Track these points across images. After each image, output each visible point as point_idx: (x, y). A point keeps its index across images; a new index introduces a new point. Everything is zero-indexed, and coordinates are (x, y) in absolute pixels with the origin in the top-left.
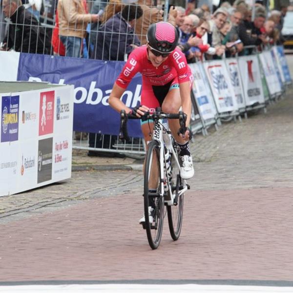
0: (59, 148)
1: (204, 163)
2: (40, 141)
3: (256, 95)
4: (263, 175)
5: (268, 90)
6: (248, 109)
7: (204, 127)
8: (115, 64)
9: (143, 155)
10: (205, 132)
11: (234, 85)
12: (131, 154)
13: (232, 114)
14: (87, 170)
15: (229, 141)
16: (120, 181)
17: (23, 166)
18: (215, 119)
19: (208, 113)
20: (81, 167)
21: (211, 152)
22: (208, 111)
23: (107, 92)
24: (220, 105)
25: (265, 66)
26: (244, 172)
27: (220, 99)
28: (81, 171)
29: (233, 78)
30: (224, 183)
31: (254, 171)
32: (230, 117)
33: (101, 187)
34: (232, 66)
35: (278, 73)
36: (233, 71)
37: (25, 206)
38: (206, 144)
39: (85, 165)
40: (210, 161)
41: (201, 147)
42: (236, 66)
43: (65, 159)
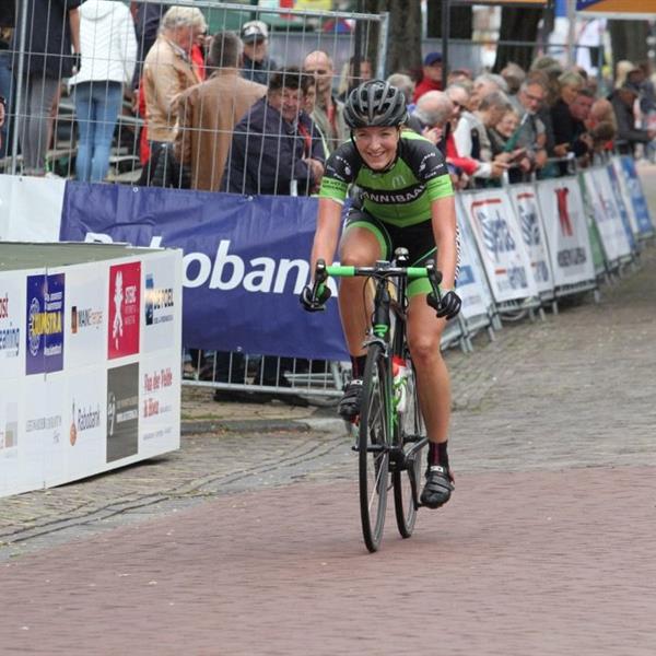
0: (153, 384)
1: (465, 413)
2: (111, 372)
3: (576, 263)
4: (592, 438)
5: (603, 252)
6: (561, 293)
7: (466, 333)
8: (270, 201)
9: (332, 397)
10: (467, 345)
12: (306, 395)
13: (524, 306)
14: (212, 432)
15: (520, 364)
16: (284, 454)
17: (74, 425)
18: (488, 315)
19: (472, 303)
20: (199, 425)
21: (479, 388)
22: (474, 300)
23: (254, 262)
24: (499, 285)
25: (595, 201)
26: (551, 432)
27: (499, 272)
28: (199, 433)
30: (507, 456)
31: (574, 429)
32: (520, 311)
33: (242, 467)
34: (523, 202)
35: (624, 215)
36: (527, 212)
37: (79, 513)
38: (468, 370)
39: (208, 420)
40: (478, 408)
41: (460, 377)
42: (533, 200)
43: (166, 409)
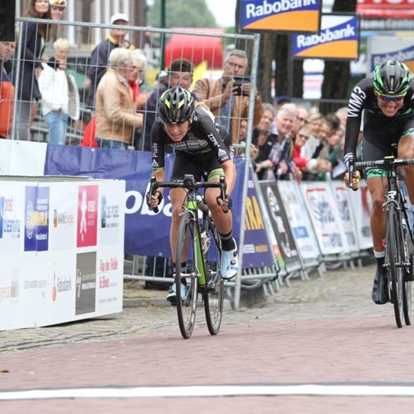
0: (105, 267)
1: (307, 303)
2: (79, 255)
6: (364, 254)
7: (304, 268)
10: (305, 276)
11: (343, 218)
13: (340, 258)
14: (142, 306)
15: (340, 285)
17: (54, 288)
18: (318, 260)
19: (308, 250)
20: (134, 302)
22: (309, 248)
24: (324, 243)
27: (325, 235)
28: (134, 307)
29: (341, 208)
32: (338, 261)
33: (164, 322)
34: (340, 192)
36: (342, 199)
37: (59, 337)
38: (307, 288)
39: (140, 299)
42: (346, 192)
43: (114, 285)
